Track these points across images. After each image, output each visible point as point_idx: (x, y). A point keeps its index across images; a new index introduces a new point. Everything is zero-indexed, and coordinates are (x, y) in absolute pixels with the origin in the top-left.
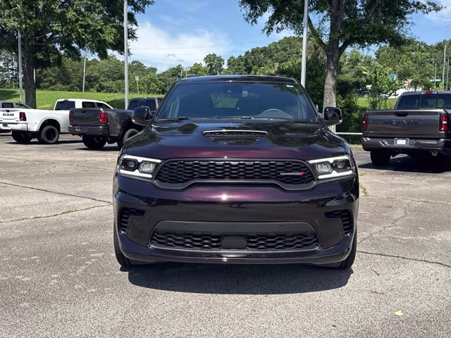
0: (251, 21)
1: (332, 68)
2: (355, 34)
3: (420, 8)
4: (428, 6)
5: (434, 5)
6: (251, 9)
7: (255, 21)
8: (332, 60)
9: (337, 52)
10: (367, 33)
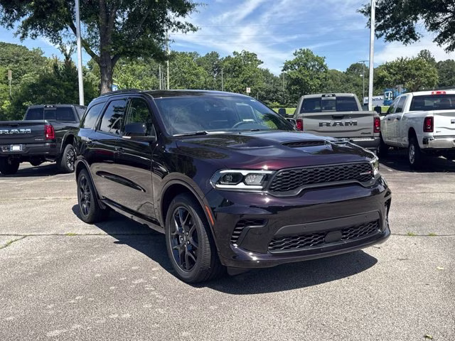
0: (6, 25)
1: (107, 79)
2: (127, 48)
3: (180, 28)
4: (187, 27)
5: (191, 26)
6: (6, 12)
7: (11, 25)
8: (106, 71)
9: (110, 63)
10: (137, 47)
